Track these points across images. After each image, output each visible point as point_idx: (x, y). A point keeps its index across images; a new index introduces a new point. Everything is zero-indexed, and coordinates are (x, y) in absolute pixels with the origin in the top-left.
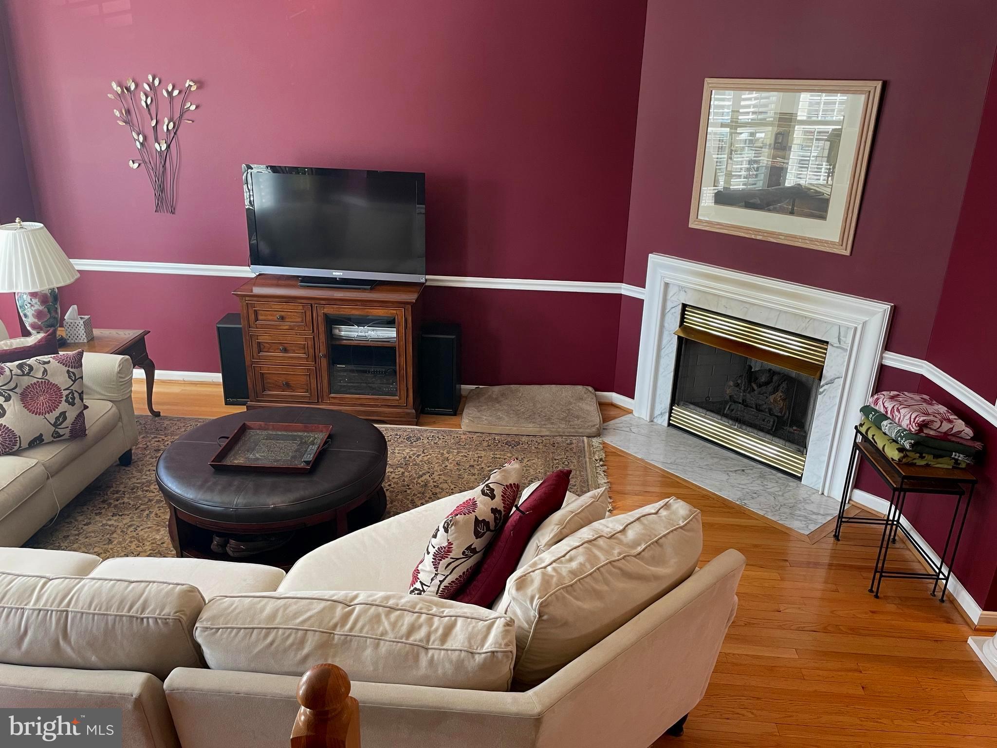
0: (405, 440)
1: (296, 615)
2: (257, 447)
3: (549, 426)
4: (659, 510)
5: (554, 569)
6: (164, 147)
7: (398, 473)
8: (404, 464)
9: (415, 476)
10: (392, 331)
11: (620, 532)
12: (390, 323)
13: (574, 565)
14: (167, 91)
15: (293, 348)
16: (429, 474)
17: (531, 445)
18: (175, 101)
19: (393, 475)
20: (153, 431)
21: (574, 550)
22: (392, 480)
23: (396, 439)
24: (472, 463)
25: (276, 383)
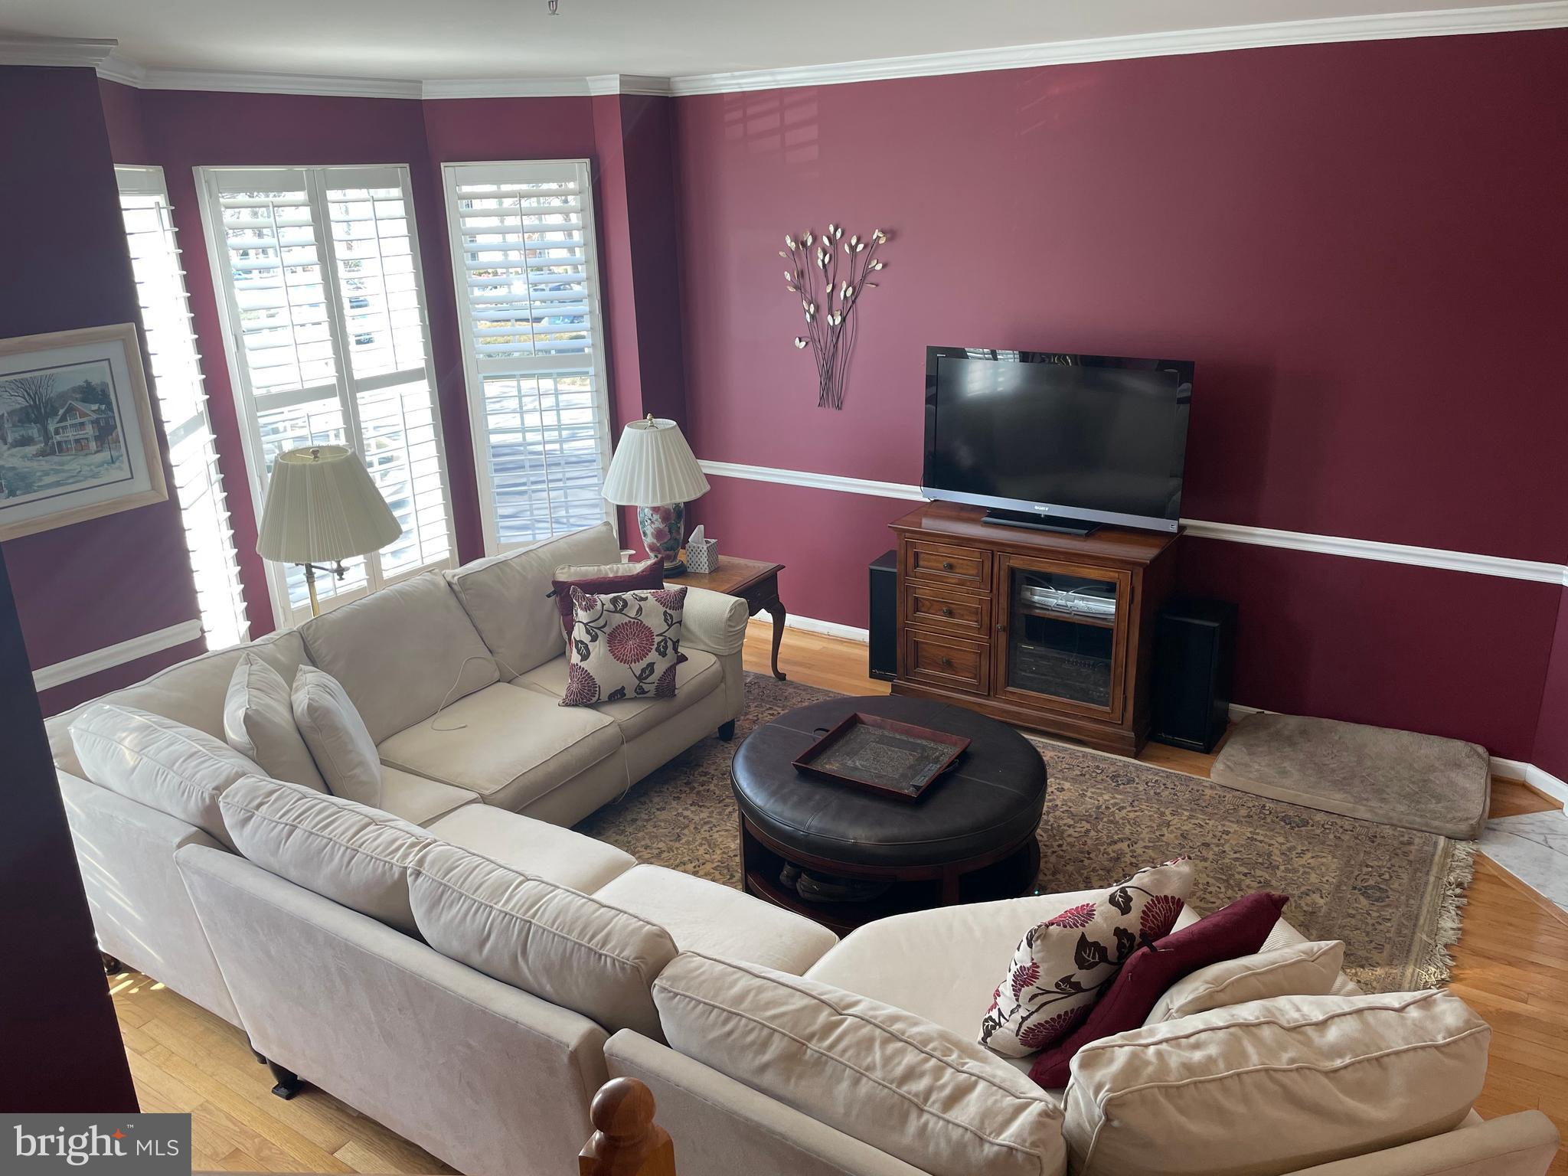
0: (1108, 779)
1: (768, 1005)
2: (861, 752)
3: (1374, 804)
4: (1408, 1005)
5: (1159, 1054)
6: (838, 320)
7: (1080, 829)
8: (1094, 817)
9: (1105, 839)
10: (1109, 603)
11: (1316, 1024)
12: (1107, 589)
13: (1197, 1056)
14: (850, 246)
15: (961, 612)
16: (1129, 842)
17: (1328, 831)
18: (859, 257)
19: (1071, 831)
20: (771, 699)
21: (1210, 1032)
22: (1067, 839)
23: (1094, 774)
24: (1208, 839)
25: (935, 658)
